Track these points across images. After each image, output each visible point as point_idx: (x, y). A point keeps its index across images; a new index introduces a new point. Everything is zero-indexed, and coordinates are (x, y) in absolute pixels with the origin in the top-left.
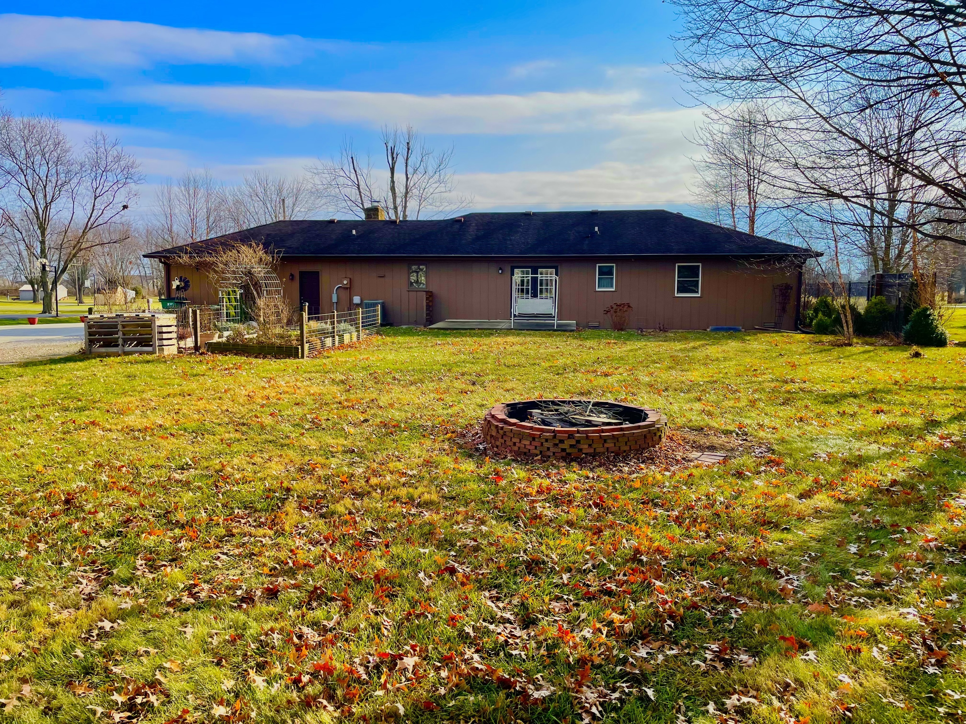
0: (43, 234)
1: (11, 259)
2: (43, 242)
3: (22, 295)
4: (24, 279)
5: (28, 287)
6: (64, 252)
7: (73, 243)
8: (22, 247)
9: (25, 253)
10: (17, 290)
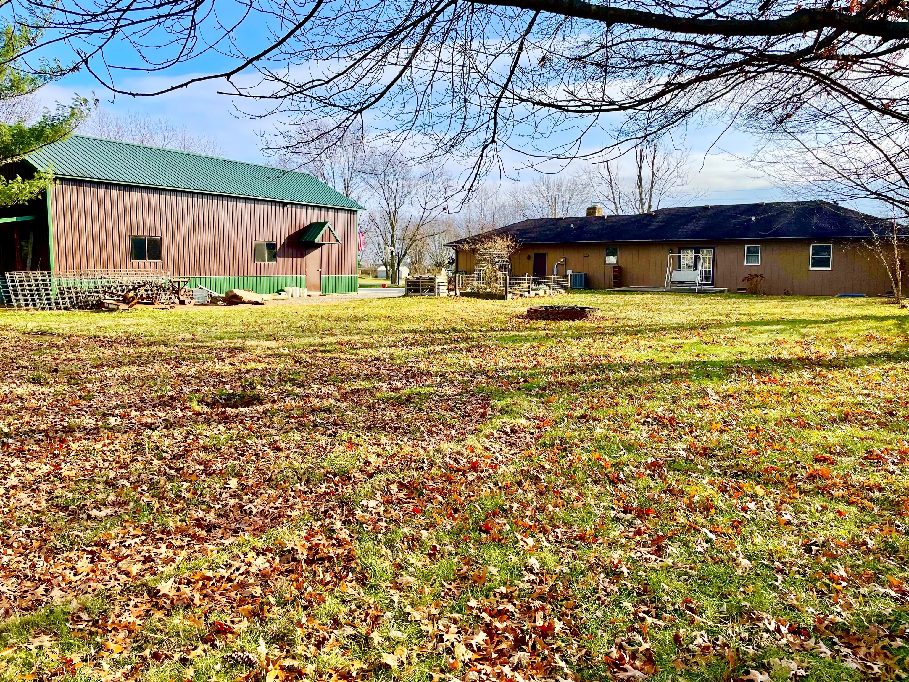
0: (393, 230)
1: (373, 247)
2: (392, 236)
3: (379, 274)
4: (381, 263)
5: (383, 268)
6: (405, 241)
7: (411, 236)
8: (380, 239)
9: (382, 243)
10: (376, 270)
